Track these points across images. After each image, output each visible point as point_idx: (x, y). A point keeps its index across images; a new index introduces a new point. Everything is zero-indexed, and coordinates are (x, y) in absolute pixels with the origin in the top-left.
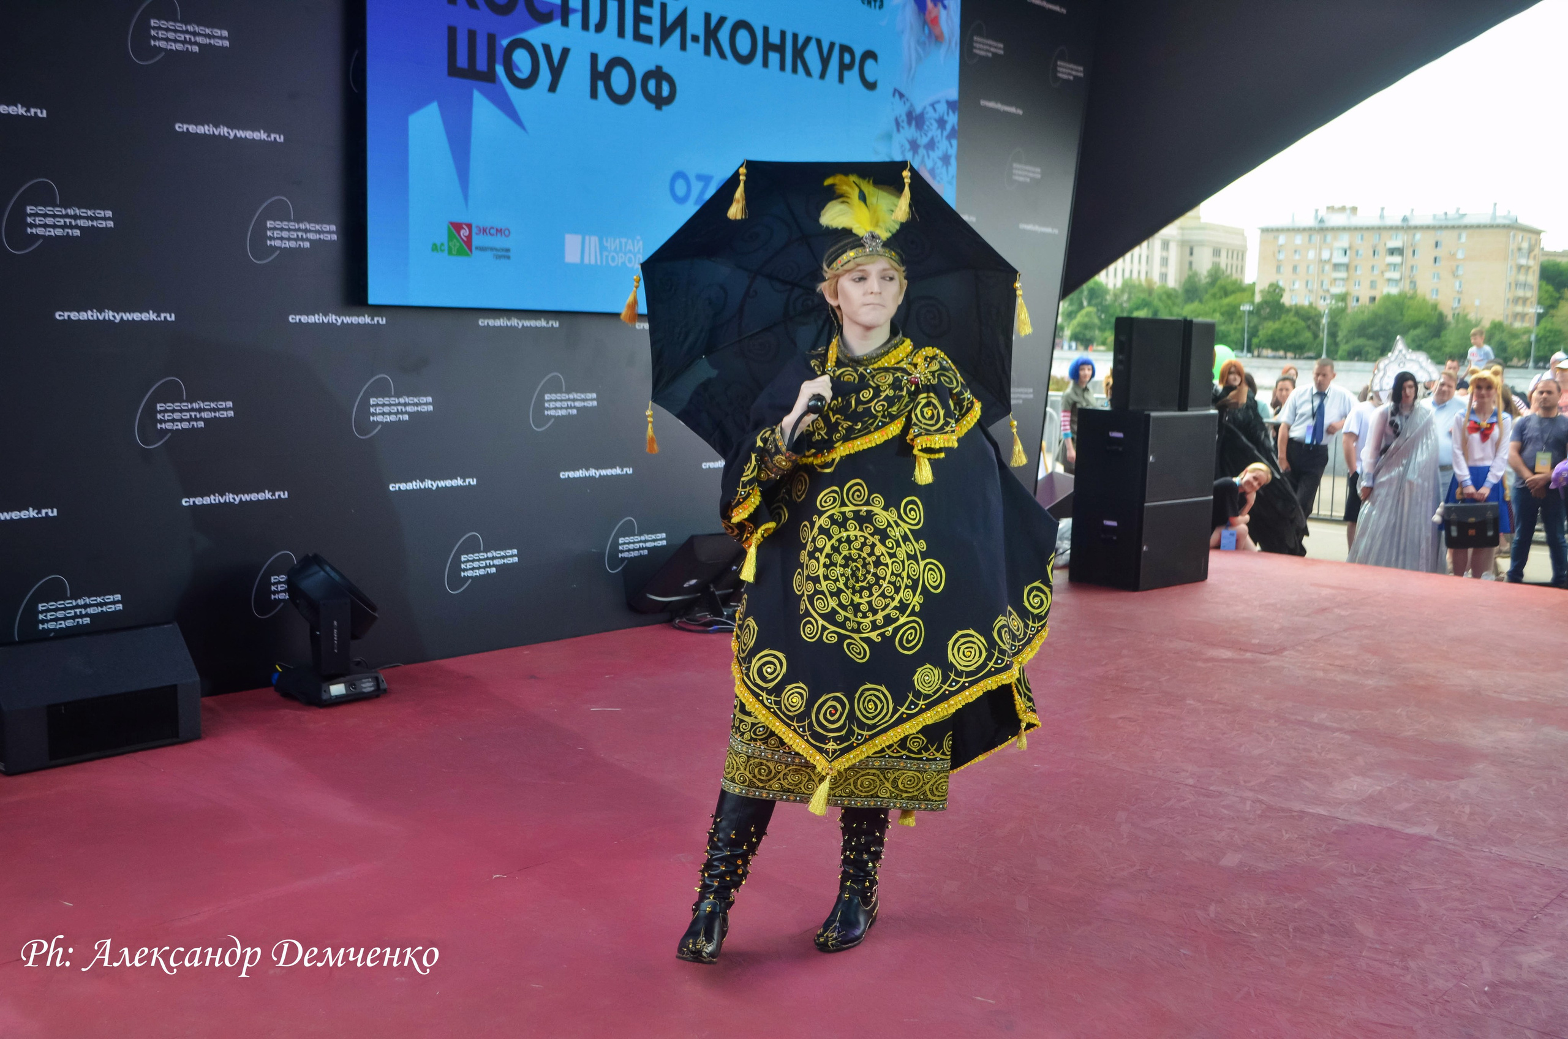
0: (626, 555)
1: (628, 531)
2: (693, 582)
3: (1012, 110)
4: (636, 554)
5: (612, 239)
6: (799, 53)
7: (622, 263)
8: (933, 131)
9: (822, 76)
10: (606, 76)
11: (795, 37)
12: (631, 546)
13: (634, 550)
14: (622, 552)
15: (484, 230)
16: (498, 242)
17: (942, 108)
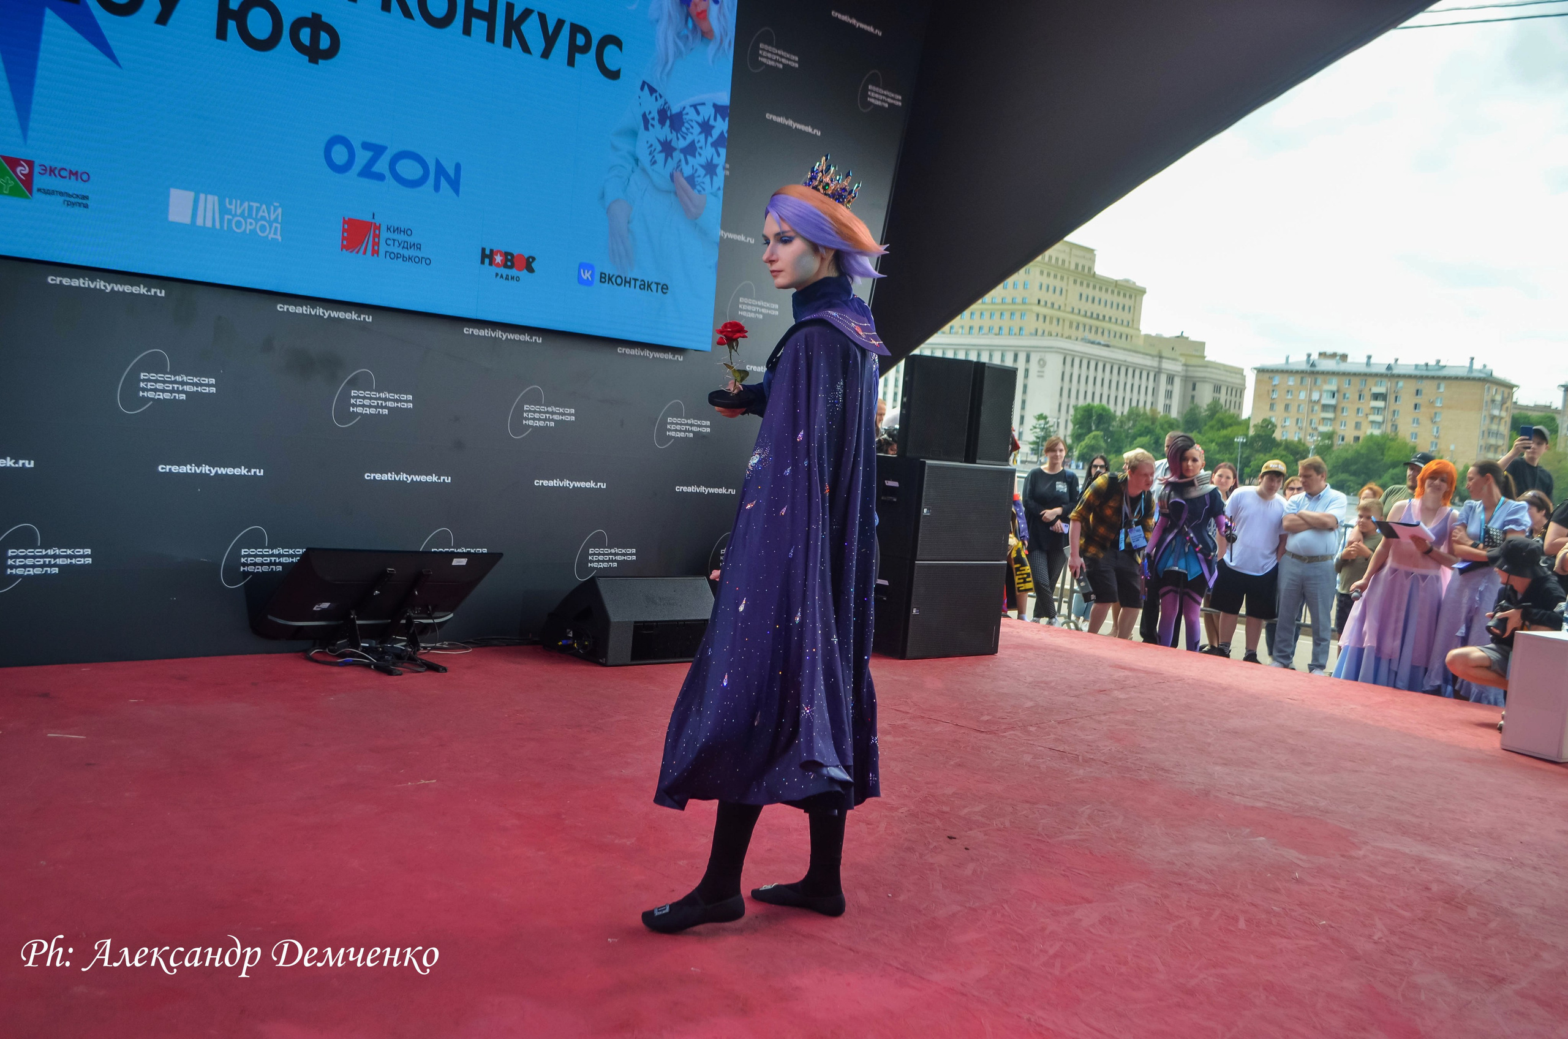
0: (251, 569)
1: (254, 541)
2: (326, 605)
3: (809, 129)
4: (265, 569)
5: (239, 202)
6: (514, 26)
7: (250, 230)
8: (695, 134)
9: (546, 54)
10: (240, 17)
11: (510, 7)
12: (258, 560)
13: (262, 564)
14: (244, 565)
15: (52, 171)
16: (73, 186)
17: (707, 112)
